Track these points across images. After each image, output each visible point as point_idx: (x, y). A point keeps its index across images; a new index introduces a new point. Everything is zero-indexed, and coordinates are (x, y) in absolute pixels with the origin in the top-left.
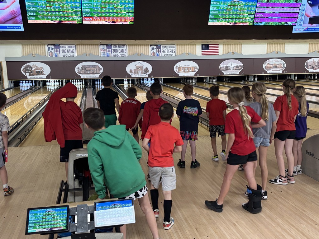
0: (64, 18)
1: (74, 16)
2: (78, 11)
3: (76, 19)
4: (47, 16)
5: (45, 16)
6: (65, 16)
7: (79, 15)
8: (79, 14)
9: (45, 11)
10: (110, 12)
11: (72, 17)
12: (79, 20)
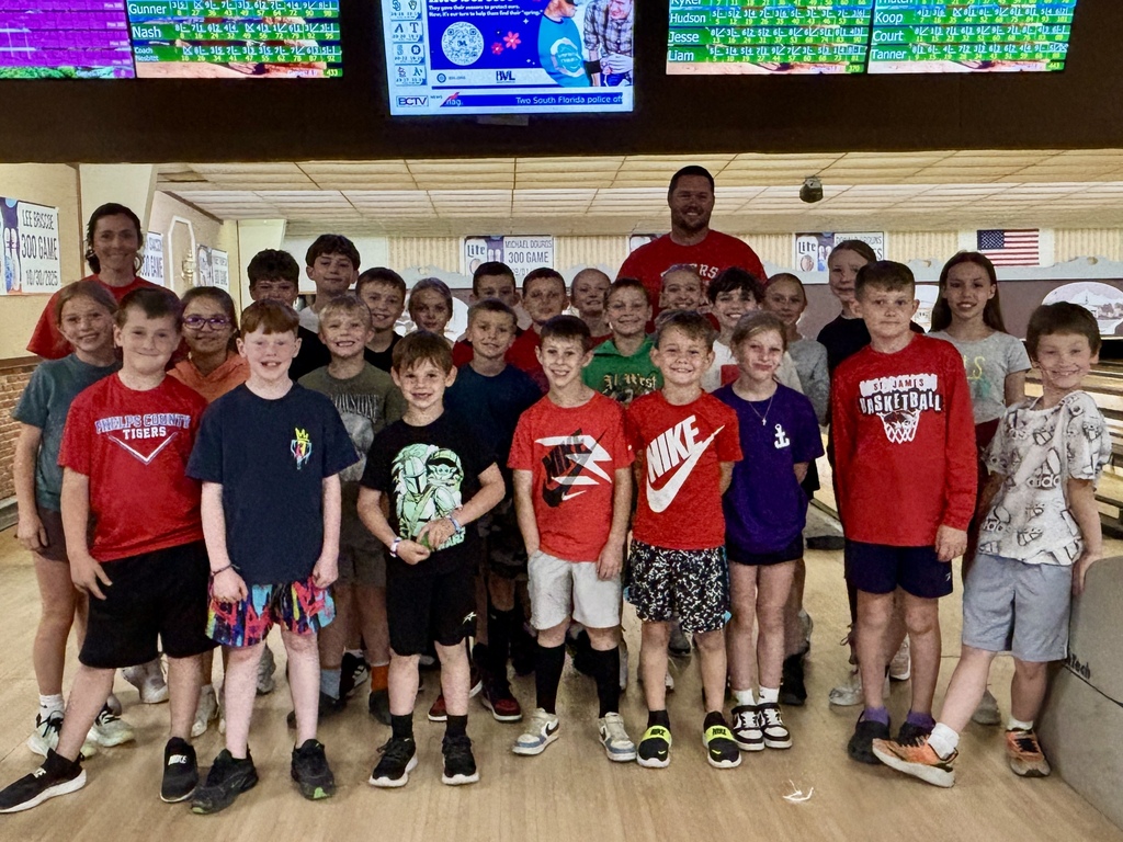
0: (801, 50)
1: (839, 45)
2: (858, 22)
3: (843, 56)
4: (738, 46)
5: (730, 45)
6: (806, 46)
7: (857, 40)
8: (859, 36)
9: (734, 27)
10: (980, 25)
11: (832, 49)
12: (853, 59)
